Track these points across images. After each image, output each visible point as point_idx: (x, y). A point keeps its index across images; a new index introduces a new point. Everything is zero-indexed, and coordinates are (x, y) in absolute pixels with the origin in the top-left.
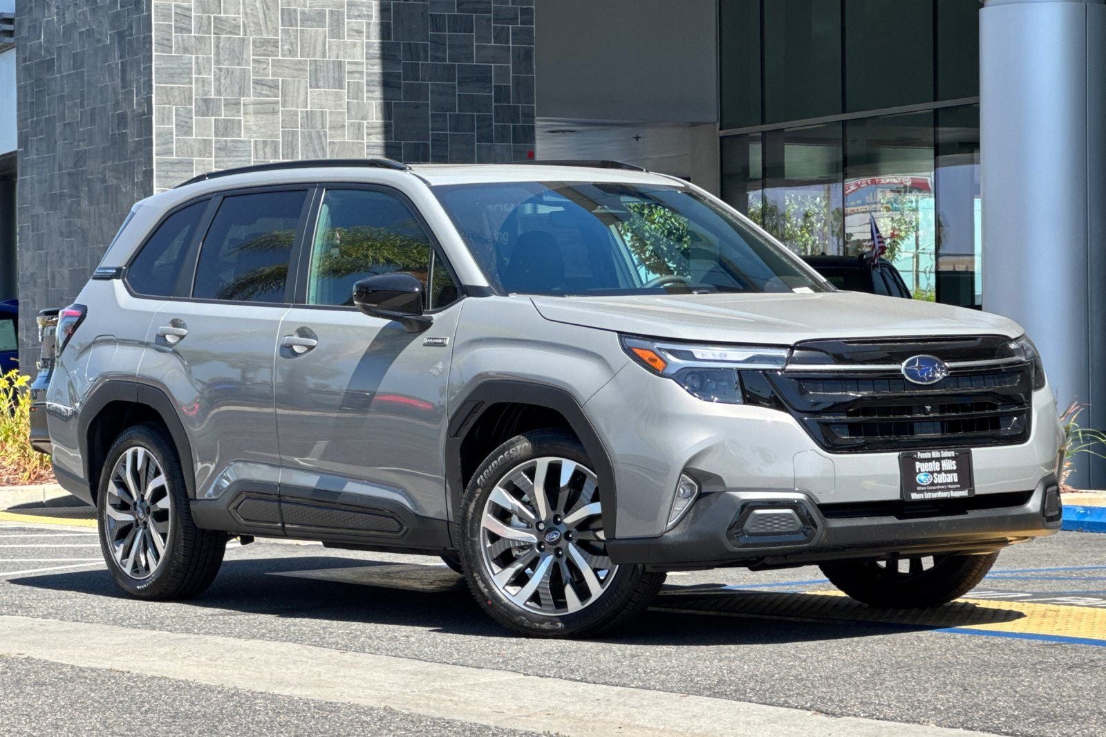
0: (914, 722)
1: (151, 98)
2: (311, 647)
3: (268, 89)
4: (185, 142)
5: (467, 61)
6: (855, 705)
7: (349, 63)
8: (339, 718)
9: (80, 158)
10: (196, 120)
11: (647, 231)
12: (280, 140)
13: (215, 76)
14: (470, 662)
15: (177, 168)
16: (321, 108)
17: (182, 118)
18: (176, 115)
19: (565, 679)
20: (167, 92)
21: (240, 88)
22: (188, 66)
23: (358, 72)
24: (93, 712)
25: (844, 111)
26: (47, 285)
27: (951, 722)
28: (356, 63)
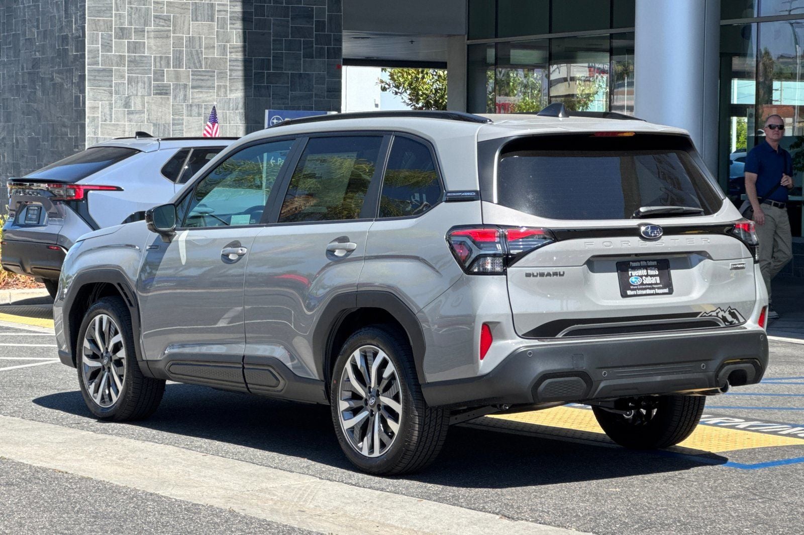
0: (562, 527)
1: (85, 26)
2: (184, 450)
3: (163, 21)
4: (107, 57)
5: (297, 4)
6: (527, 511)
7: (218, 5)
8: (200, 520)
9: (36, 63)
10: (115, 41)
11: (421, 90)
12: (171, 56)
13: (128, 12)
14: (286, 466)
15: (101, 74)
16: (199, 34)
17: (105, 41)
18: (101, 38)
19: (345, 483)
20: (96, 23)
21: (145, 21)
22: (110, 5)
23: (224, 11)
24: (44, 512)
25: (550, 32)
26: (13, 146)
27: (585, 528)
28: (223, 5)
